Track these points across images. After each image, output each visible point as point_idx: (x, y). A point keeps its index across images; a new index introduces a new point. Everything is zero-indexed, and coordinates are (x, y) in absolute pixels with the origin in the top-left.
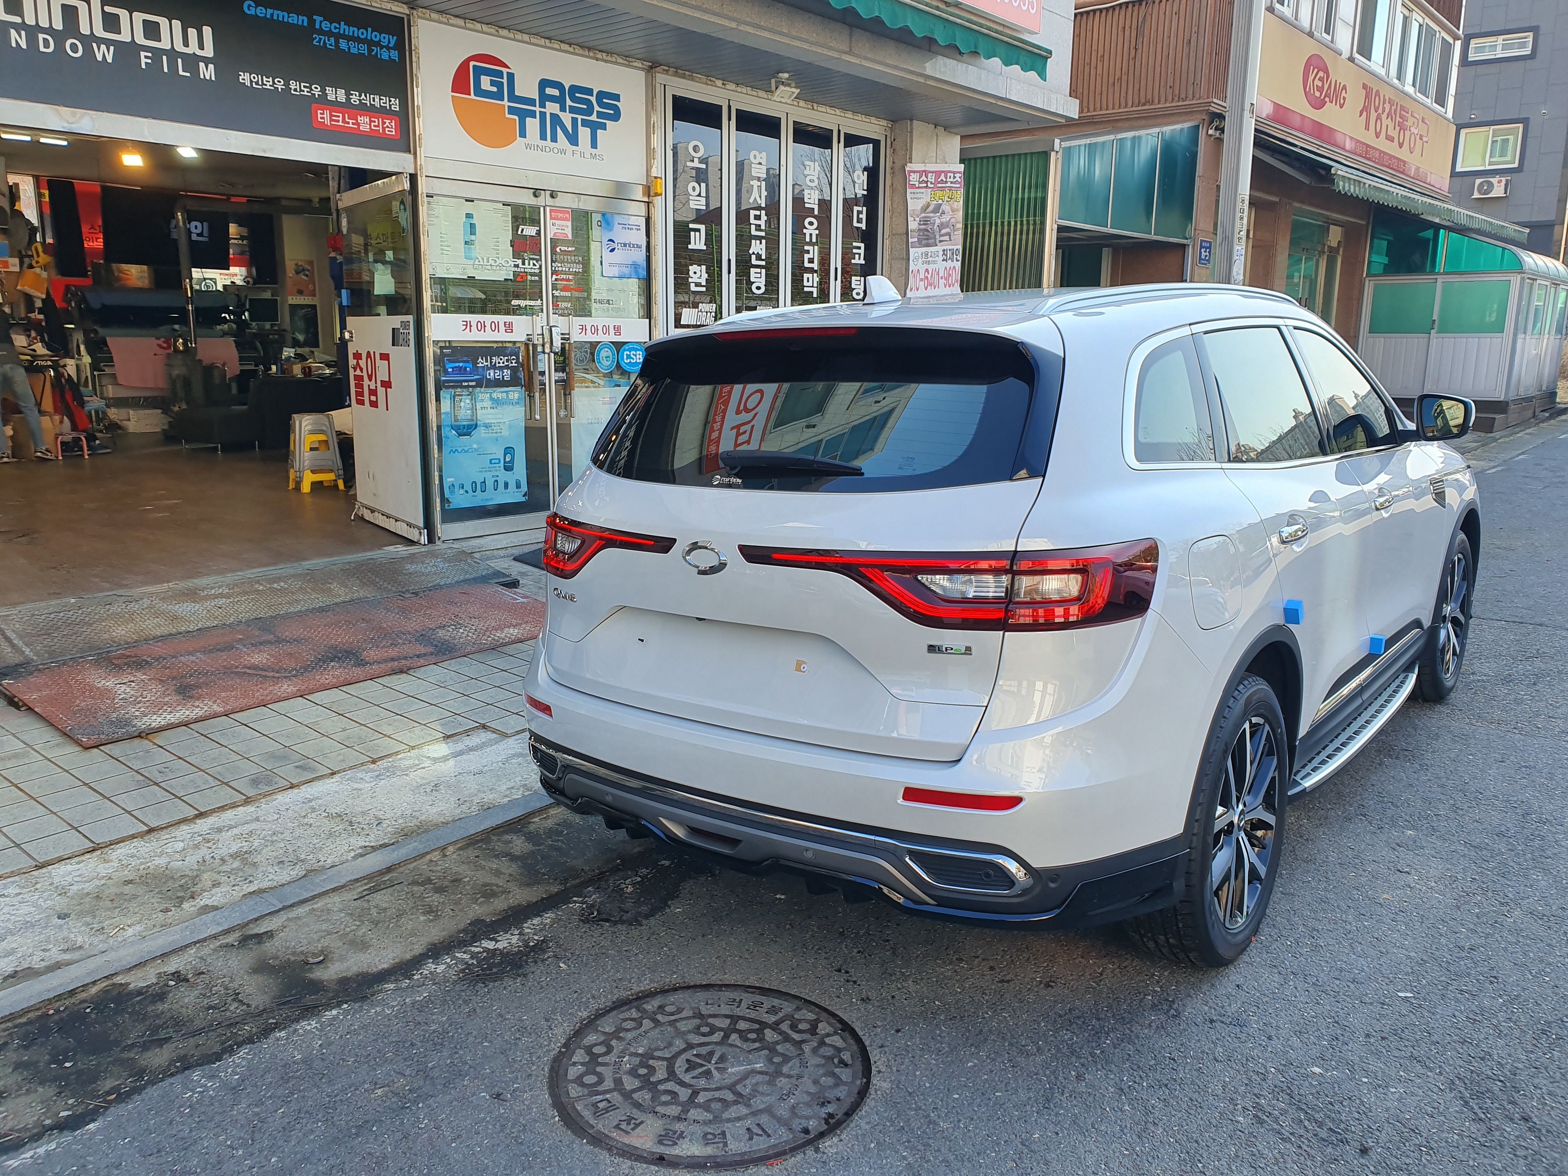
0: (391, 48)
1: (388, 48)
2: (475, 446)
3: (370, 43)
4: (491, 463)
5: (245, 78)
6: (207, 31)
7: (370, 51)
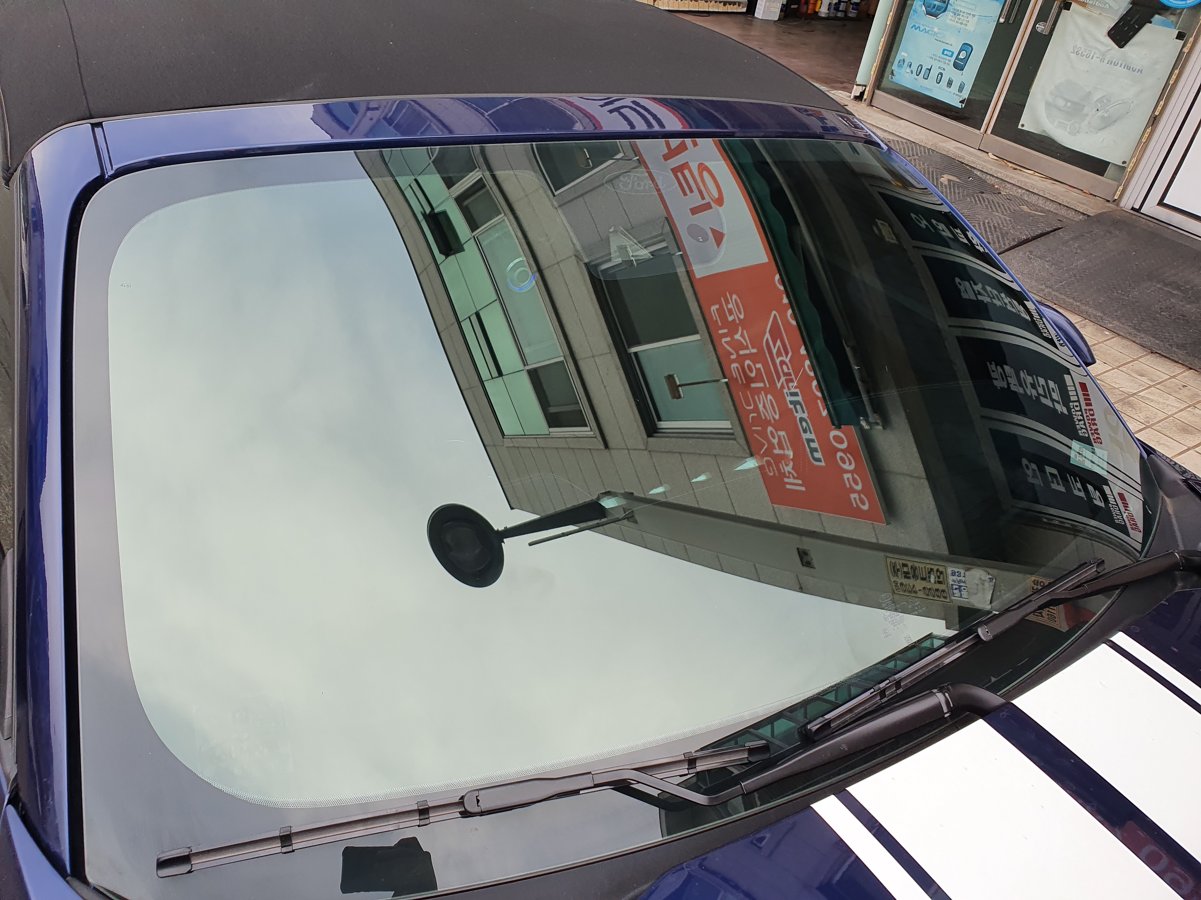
2: (936, 30)
4: (943, 53)
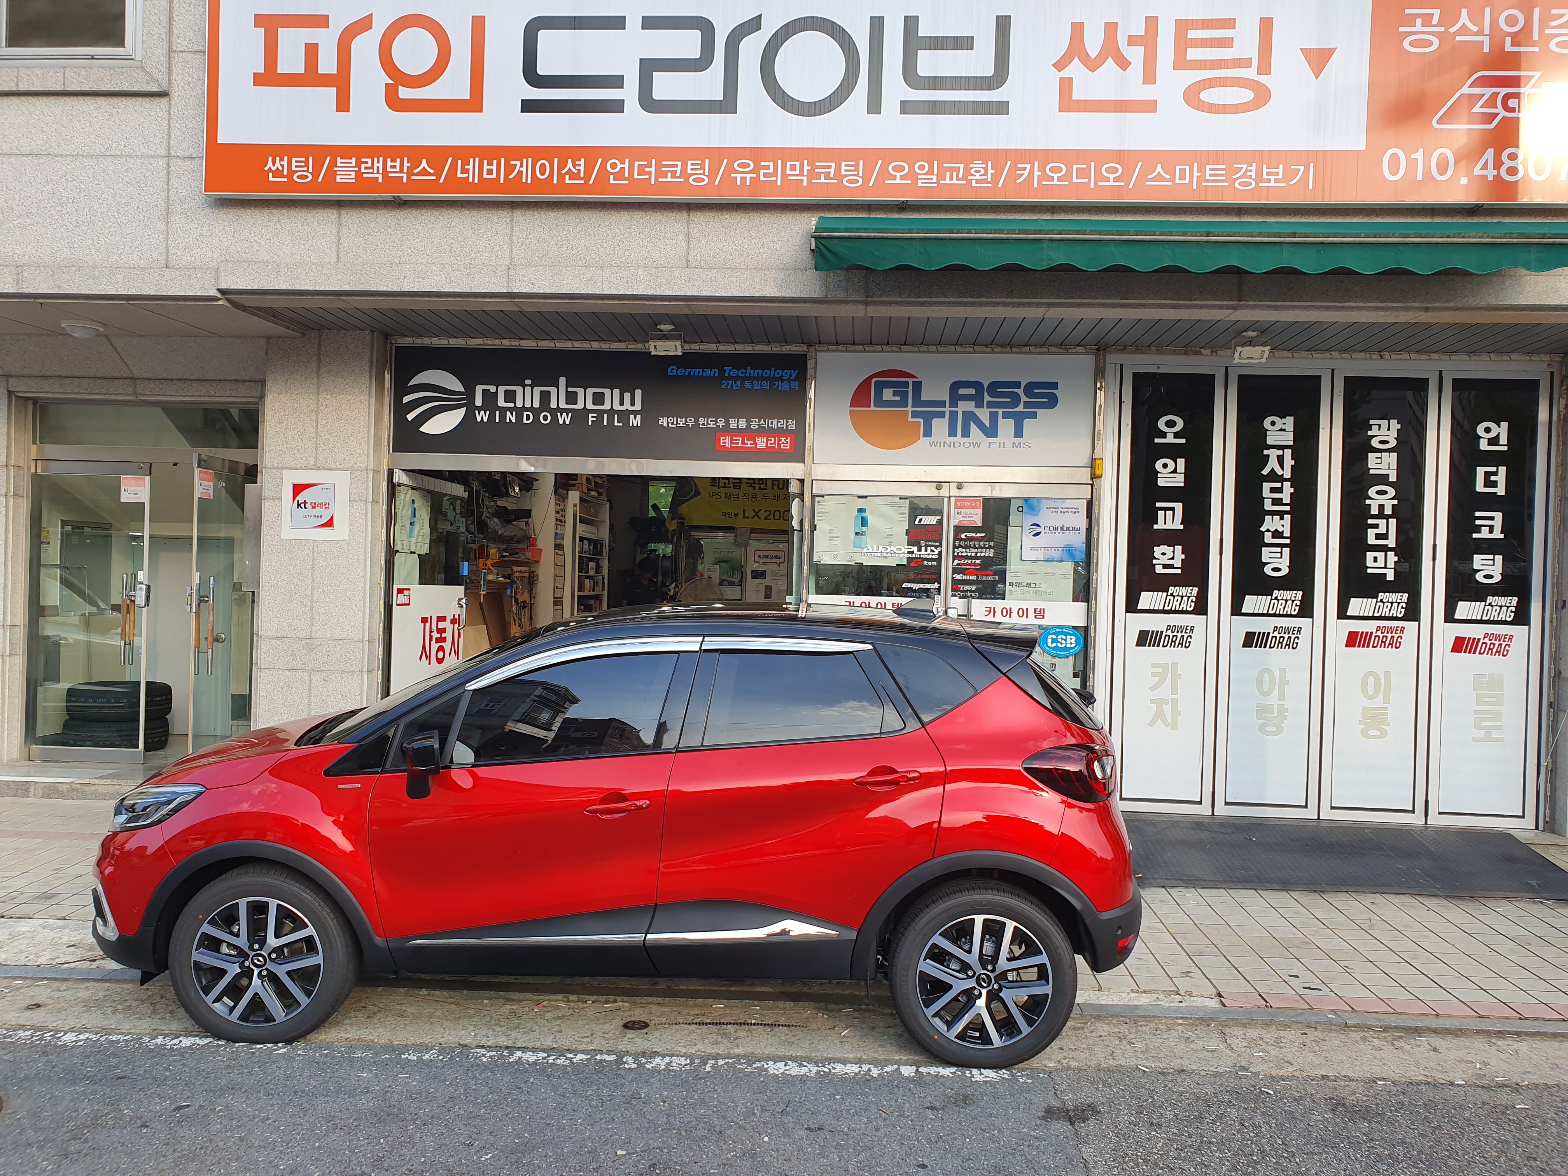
0: (793, 380)
1: (789, 380)
3: (772, 379)
5: (663, 421)
6: (638, 393)
7: (772, 385)
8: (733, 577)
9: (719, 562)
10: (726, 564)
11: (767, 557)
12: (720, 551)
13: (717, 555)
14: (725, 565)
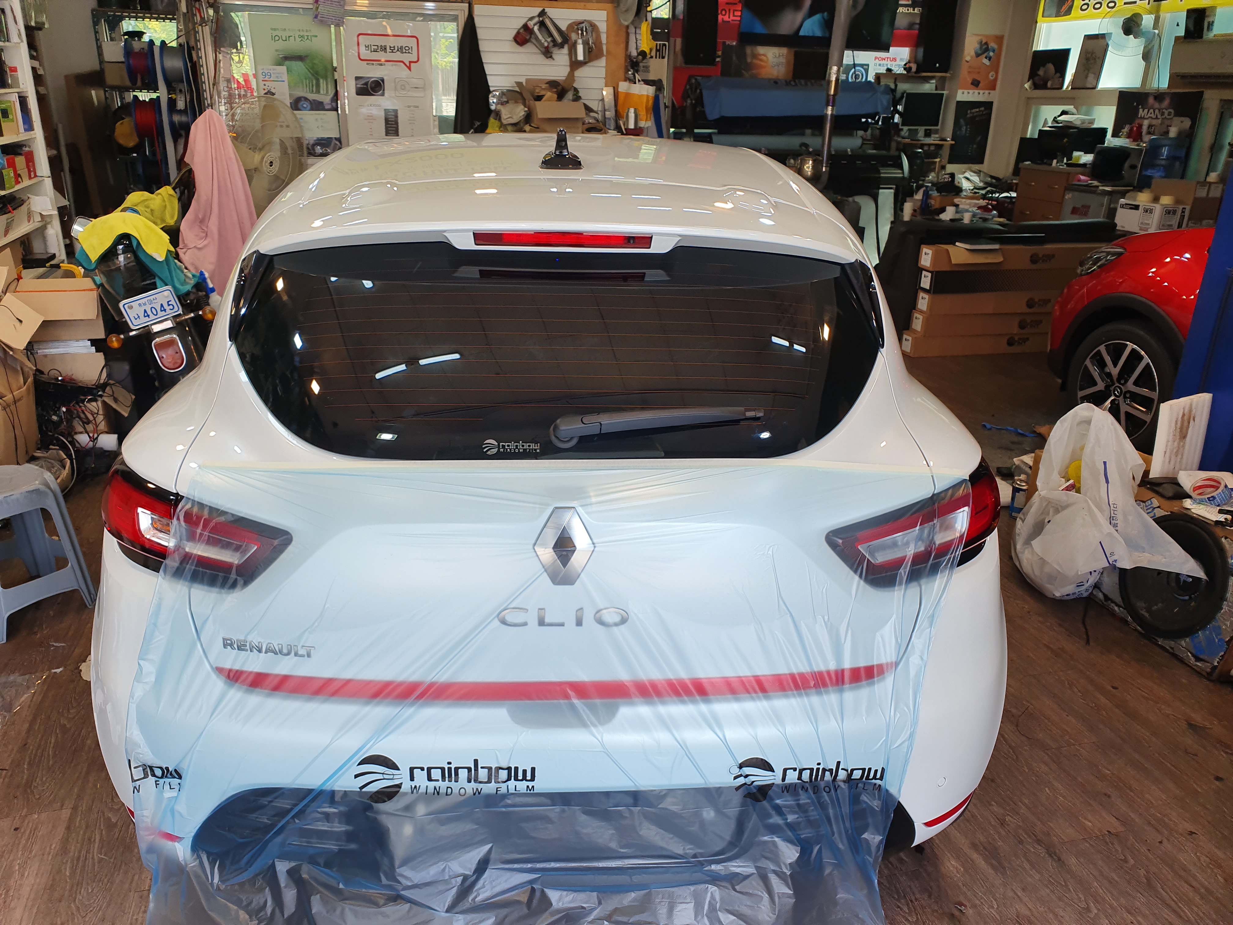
8: (318, 92)
9: (287, 58)
10: (300, 63)
11: (384, 49)
12: (284, 35)
13: (280, 45)
14: (298, 66)
